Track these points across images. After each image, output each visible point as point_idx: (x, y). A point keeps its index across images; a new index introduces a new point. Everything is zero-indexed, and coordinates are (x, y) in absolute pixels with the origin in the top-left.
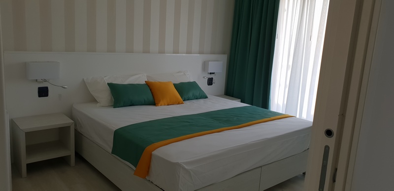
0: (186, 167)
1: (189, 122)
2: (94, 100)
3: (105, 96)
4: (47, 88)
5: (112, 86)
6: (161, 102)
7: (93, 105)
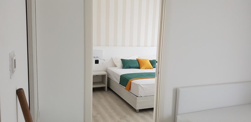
0: (142, 86)
4: (98, 60)
5: (122, 60)
6: (142, 67)
7: (115, 67)
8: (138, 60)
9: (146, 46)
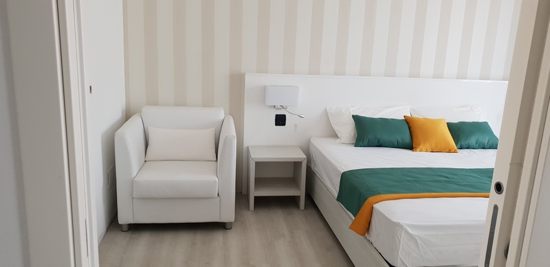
0: (410, 231)
1: (447, 178)
2: (334, 135)
3: (347, 130)
4: (285, 116)
5: (357, 119)
6: (421, 147)
7: (332, 140)
8: (408, 122)
9: (438, 76)
